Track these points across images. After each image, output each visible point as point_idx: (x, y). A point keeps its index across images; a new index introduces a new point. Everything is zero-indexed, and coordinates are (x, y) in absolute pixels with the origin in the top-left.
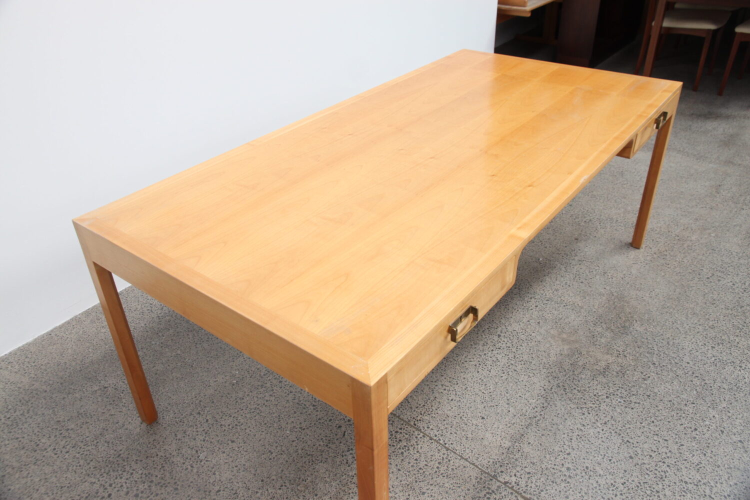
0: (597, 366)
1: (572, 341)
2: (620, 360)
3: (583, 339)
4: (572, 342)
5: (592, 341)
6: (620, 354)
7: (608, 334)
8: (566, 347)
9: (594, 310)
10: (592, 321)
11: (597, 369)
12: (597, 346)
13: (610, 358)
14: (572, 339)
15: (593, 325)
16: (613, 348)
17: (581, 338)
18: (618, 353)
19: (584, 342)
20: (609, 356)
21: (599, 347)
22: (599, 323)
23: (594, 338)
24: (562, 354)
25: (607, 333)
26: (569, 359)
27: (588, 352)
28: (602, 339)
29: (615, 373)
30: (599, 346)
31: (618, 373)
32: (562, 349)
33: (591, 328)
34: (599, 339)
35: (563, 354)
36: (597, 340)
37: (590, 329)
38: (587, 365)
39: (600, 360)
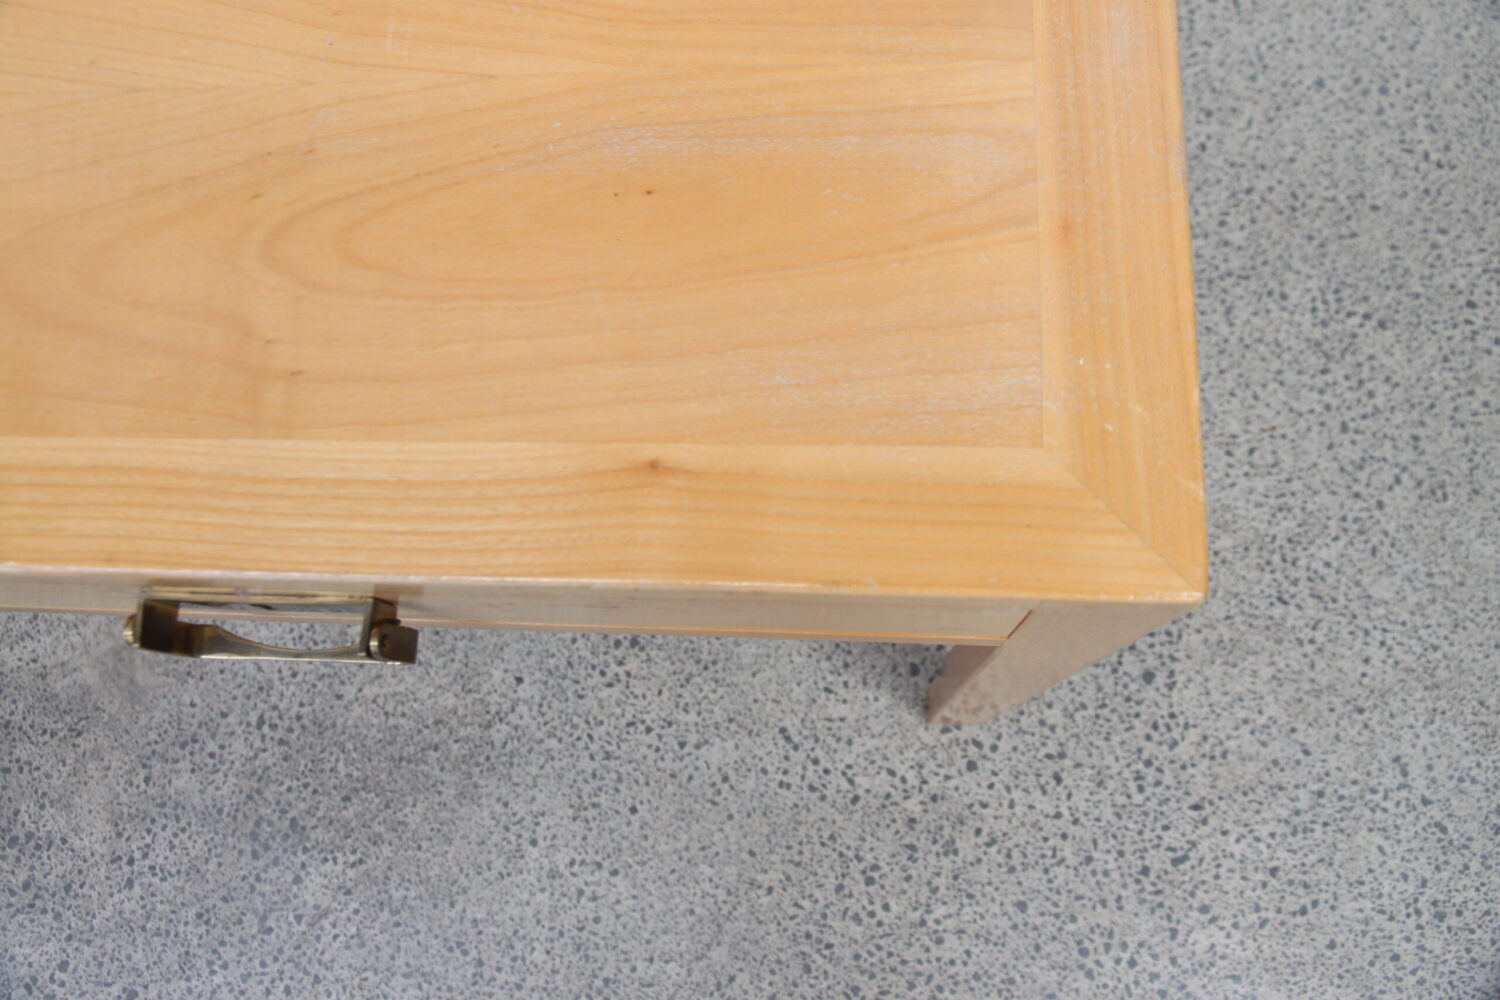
0: (34, 809)
1: (132, 681)
2: (102, 874)
3: (157, 714)
4: (124, 683)
5: (159, 748)
6: (131, 862)
7: (226, 789)
8: (89, 676)
9: (349, 691)
10: (275, 708)
11: (17, 813)
12: (143, 773)
13: (98, 836)
14: (139, 678)
15: (254, 718)
16: (156, 828)
17: (163, 703)
18: (137, 855)
19: (144, 720)
20: (103, 828)
21: (139, 780)
22: (279, 734)
23: (183, 746)
24: (43, 677)
25: (232, 780)
26: (30, 709)
27: (97, 754)
28: (186, 776)
29: (23, 876)
30: (147, 780)
31: (26, 886)
32: (71, 666)
33: (232, 719)
34: (184, 765)
35: (50, 679)
36: (176, 761)
37: (224, 715)
38: (25, 777)
39: (68, 806)
